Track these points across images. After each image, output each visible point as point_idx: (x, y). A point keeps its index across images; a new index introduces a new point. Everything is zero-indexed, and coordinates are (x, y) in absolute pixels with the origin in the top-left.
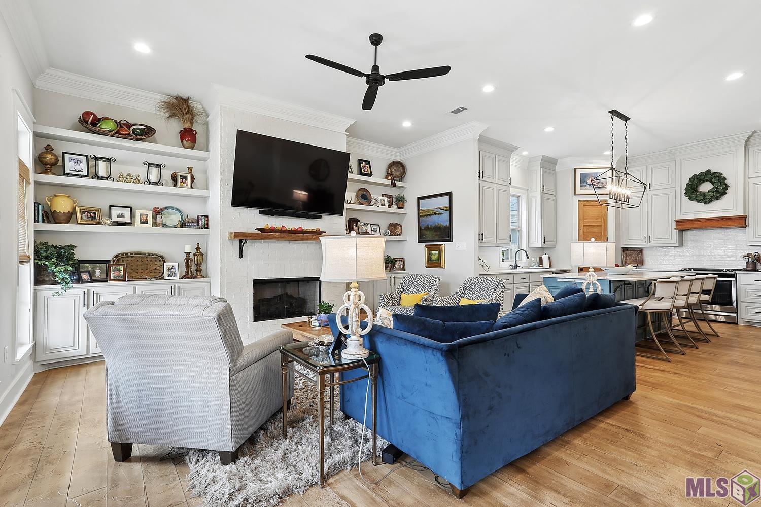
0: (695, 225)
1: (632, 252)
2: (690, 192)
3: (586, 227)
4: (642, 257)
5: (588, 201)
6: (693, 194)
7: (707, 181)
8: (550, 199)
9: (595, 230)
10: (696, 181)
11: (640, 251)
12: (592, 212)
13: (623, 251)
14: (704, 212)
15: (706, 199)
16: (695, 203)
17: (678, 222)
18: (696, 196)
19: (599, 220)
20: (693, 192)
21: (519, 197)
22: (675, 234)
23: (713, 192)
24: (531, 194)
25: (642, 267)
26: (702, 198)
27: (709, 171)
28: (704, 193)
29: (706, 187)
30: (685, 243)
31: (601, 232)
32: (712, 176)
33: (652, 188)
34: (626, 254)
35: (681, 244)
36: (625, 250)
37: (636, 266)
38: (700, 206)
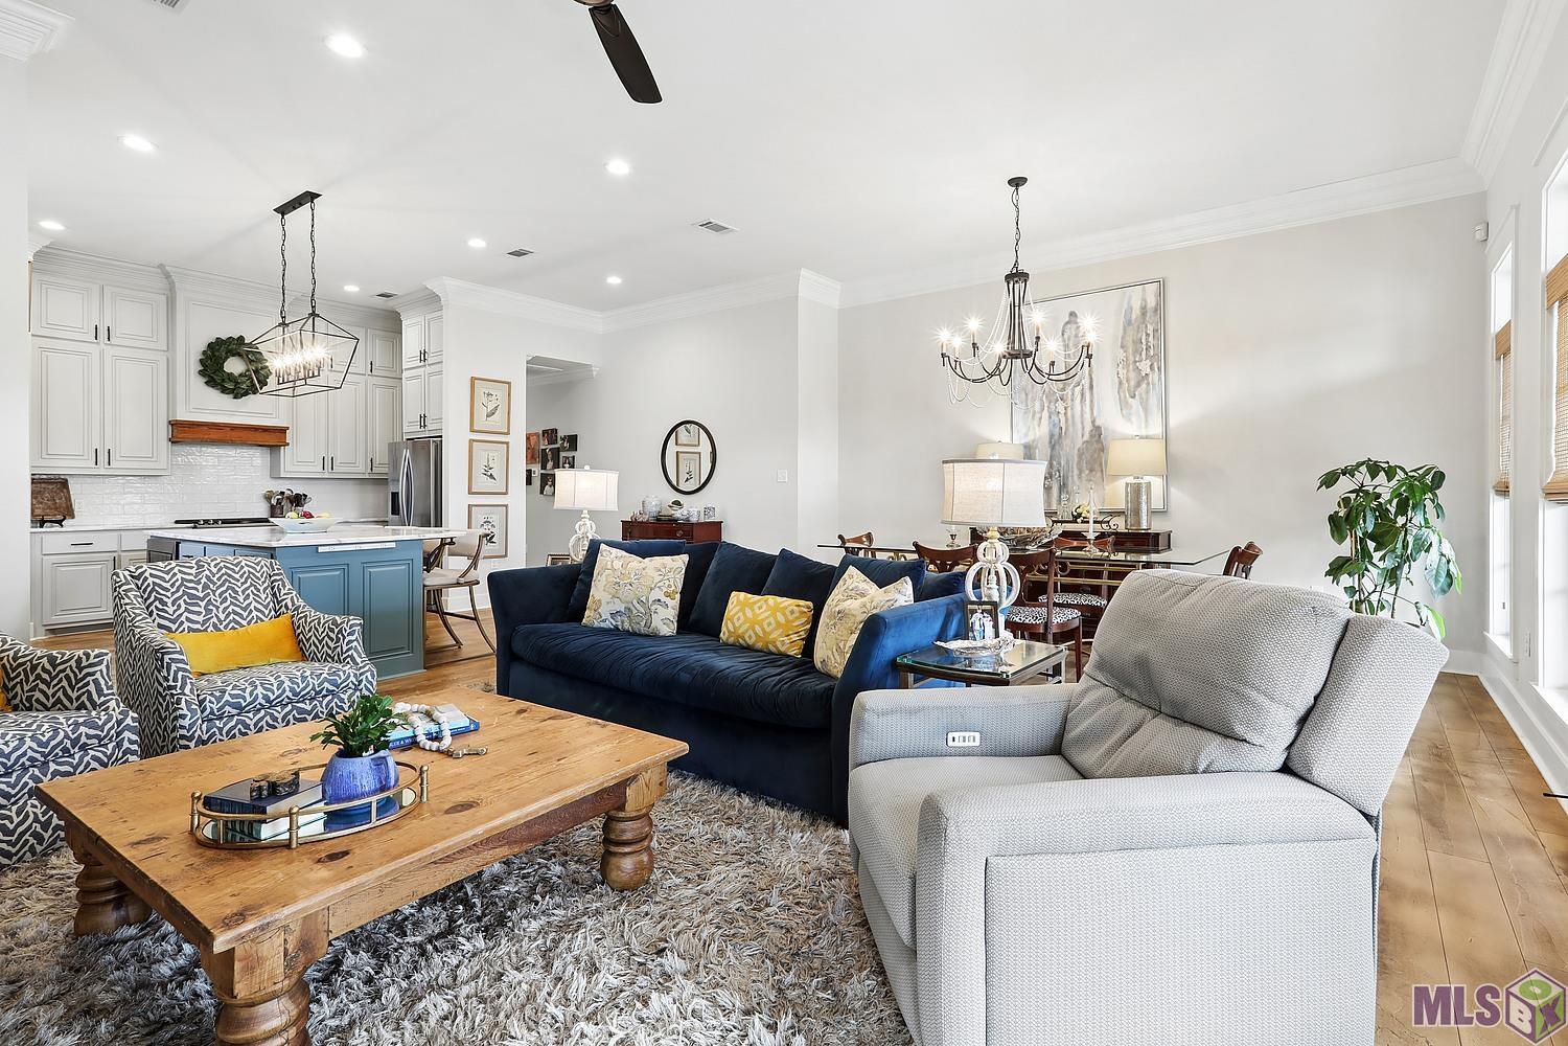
0: (214, 435)
4: (68, 499)
7: (237, 355)
14: (233, 413)
15: (238, 388)
17: (175, 425)
18: (220, 381)
22: (165, 449)
23: (248, 378)
26: (230, 385)
27: (240, 338)
28: (233, 377)
29: (234, 366)
32: (244, 348)
33: (113, 342)
38: (226, 401)
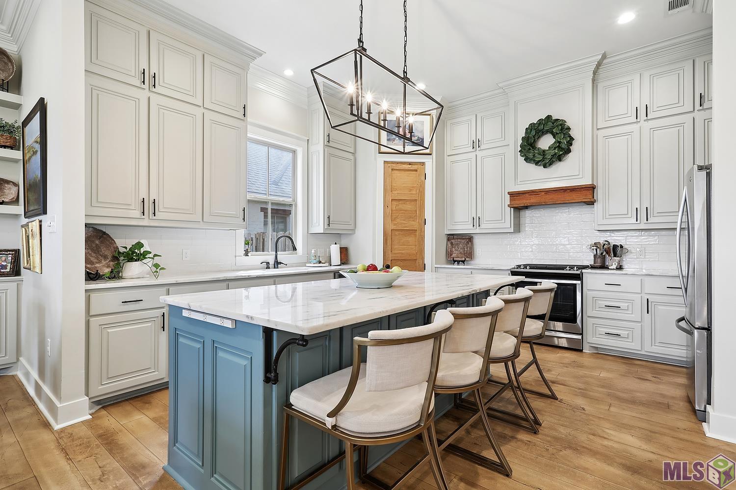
1: (459, 240)
2: (527, 148)
3: (394, 203)
4: (472, 248)
5: (398, 163)
6: (530, 153)
7: (547, 132)
8: (343, 158)
9: (408, 207)
10: (533, 133)
11: (469, 239)
12: (404, 179)
13: (448, 240)
14: (543, 180)
15: (546, 160)
16: (532, 166)
17: (513, 195)
18: (534, 156)
19: (414, 192)
20: (530, 149)
21: (294, 152)
22: (509, 212)
23: (555, 149)
24: (312, 149)
25: (472, 262)
26: (541, 158)
27: (549, 117)
28: (544, 151)
29: (546, 142)
30: (522, 228)
31: (416, 211)
32: (553, 123)
33: (482, 147)
34: (452, 243)
35: (518, 228)
36: (451, 237)
37: (463, 262)
38: (539, 171)
